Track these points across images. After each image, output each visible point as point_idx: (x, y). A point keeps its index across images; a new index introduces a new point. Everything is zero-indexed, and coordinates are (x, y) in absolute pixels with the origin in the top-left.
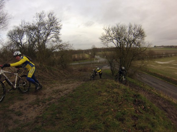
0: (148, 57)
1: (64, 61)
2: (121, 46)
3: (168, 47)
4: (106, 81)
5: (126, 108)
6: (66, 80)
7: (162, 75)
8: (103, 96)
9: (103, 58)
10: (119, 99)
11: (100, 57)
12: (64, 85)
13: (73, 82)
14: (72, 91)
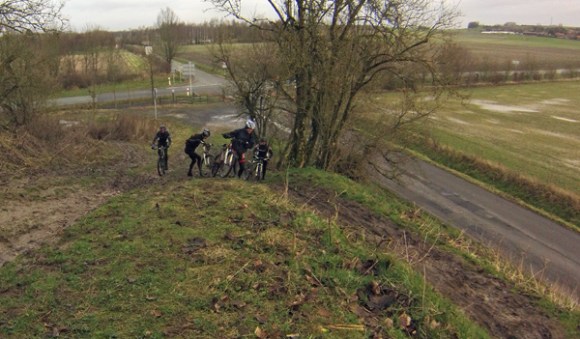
0: (439, 75)
1: (16, 87)
2: (306, 17)
3: (536, 31)
4: (227, 188)
5: (325, 324)
6: (26, 180)
7: (498, 170)
8: (210, 262)
9: (212, 72)
10: (293, 278)
11: (197, 67)
12: (17, 208)
13: (61, 194)
14: (59, 238)
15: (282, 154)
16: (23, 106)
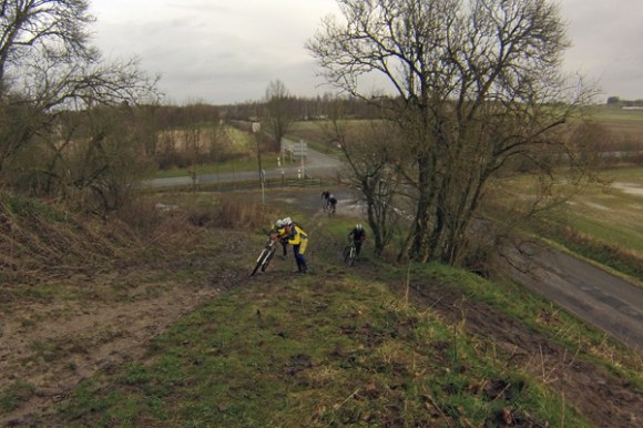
1: (107, 167)
2: (429, 95)
4: (339, 289)
6: (114, 275)
8: (316, 385)
10: (410, 406)
11: (309, 146)
12: (101, 311)
13: (152, 292)
14: (144, 350)
15: (403, 245)
16: (114, 188)
